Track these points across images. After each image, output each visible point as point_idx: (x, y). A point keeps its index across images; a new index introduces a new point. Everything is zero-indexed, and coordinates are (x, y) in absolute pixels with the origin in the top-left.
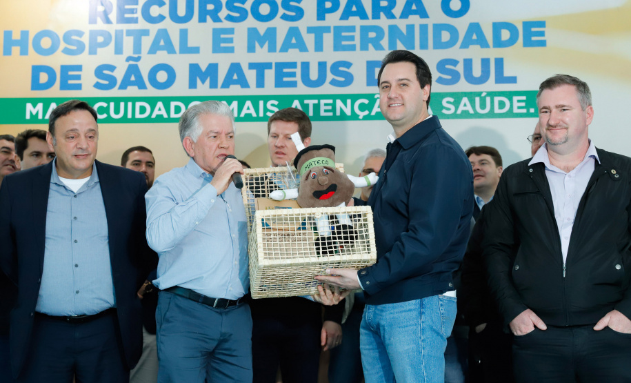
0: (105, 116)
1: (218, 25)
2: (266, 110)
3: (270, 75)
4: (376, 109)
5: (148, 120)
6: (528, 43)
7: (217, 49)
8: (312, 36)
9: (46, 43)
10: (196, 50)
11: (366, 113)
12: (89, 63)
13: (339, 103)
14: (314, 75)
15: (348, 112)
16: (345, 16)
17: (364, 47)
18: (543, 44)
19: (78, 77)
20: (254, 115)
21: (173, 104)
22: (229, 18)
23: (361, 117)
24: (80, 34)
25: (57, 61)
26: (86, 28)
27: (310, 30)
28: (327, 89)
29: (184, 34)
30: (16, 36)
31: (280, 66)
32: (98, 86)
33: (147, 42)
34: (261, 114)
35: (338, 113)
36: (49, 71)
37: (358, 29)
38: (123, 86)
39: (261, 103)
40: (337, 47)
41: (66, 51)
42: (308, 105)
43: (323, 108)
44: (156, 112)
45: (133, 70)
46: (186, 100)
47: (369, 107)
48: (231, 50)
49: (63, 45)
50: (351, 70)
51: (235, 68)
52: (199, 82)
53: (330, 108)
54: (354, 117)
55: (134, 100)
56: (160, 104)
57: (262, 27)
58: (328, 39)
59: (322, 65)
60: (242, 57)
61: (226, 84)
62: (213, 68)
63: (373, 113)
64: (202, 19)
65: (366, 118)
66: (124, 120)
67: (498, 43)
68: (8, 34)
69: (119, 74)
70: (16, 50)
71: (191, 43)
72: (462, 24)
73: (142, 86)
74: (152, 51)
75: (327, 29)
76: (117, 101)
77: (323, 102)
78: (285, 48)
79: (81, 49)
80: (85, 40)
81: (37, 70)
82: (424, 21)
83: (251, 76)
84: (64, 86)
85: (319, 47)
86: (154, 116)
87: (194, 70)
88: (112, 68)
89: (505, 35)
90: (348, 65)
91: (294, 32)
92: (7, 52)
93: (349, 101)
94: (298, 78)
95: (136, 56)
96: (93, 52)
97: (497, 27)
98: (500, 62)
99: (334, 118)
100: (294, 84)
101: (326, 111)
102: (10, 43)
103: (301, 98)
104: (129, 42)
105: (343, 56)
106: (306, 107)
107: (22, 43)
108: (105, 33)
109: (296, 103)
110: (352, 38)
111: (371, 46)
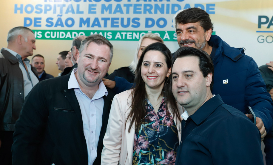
0: (49, 37)
1: (91, 3)
3: (109, 23)
5: (64, 39)
7: (90, 12)
8: (125, 8)
9: (29, 9)
10: (82, 13)
12: (44, 17)
13: (134, 34)
14: (125, 23)
15: (138, 37)
16: (138, 0)
17: (145, 13)
18: (214, 13)
19: (40, 22)
21: (73, 33)
22: (96, 0)
24: (41, 6)
25: (33, 16)
26: (43, 3)
27: (125, 5)
28: (130, 28)
29: (78, 6)
30: (19, 6)
31: (113, 19)
32: (47, 26)
33: (65, 9)
36: (30, 19)
37: (143, 6)
38: (56, 26)
40: (135, 12)
41: (36, 12)
43: (128, 36)
45: (60, 20)
46: (78, 32)
48: (95, 13)
49: (35, 10)
50: (140, 21)
51: (96, 20)
52: (83, 24)
53: (131, 36)
55: (60, 31)
56: (69, 33)
57: (107, 4)
58: (131, 9)
59: (129, 19)
60: (99, 15)
61: (93, 26)
62: (88, 19)
66: (56, 38)
68: (16, 6)
69: (54, 21)
70: (19, 11)
71: (81, 10)
72: (183, 4)
73: (62, 26)
74: (67, 12)
75: (131, 5)
76: (54, 31)
77: (128, 33)
78: (115, 13)
79: (41, 12)
80: (43, 8)
81: (26, 19)
82: (168, 3)
83: (102, 23)
84: (35, 25)
85: (128, 12)
86: (66, 37)
87: (81, 20)
88: (52, 19)
90: (138, 19)
91: (119, 6)
92: (16, 12)
94: (119, 24)
95: (61, 14)
96: (45, 13)
99: (132, 40)
100: (118, 26)
101: (129, 37)
102: (16, 9)
103: (120, 32)
104: (58, 9)
105: (137, 16)
106: (122, 35)
107: (21, 9)
108: (50, 6)
109: (118, 33)
110: (140, 9)
111: (147, 12)
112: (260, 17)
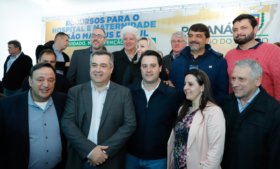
1: (88, 25)
4: (118, 43)
5: (75, 46)
6: (152, 26)
7: (88, 30)
8: (106, 26)
9: (59, 30)
10: (84, 31)
11: (116, 44)
13: (111, 41)
15: (112, 43)
16: (112, 22)
17: (116, 29)
18: (155, 26)
21: (80, 42)
22: (91, 23)
24: (64, 28)
26: (65, 27)
28: (108, 38)
29: (82, 27)
30: (55, 29)
33: (76, 29)
35: (110, 44)
37: (115, 24)
38: (71, 39)
40: (111, 29)
43: (107, 42)
44: (77, 44)
45: (73, 35)
46: (82, 41)
48: (90, 30)
52: (84, 37)
53: (109, 42)
54: (113, 45)
55: (73, 42)
56: (77, 42)
57: (96, 25)
59: (108, 33)
62: (87, 34)
64: (85, 24)
65: (116, 45)
66: (71, 46)
67: (145, 27)
68: (53, 29)
69: (71, 36)
71: (83, 29)
72: (137, 22)
73: (74, 39)
74: (76, 31)
75: (109, 25)
79: (64, 31)
82: (129, 22)
85: (107, 29)
87: (84, 35)
89: (147, 24)
90: (113, 33)
91: (102, 26)
92: (53, 33)
93: (112, 41)
95: (74, 32)
97: (145, 23)
98: (145, 31)
99: (109, 45)
102: (53, 31)
104: (72, 29)
105: (112, 31)
107: (55, 31)
108: (68, 28)
110: (114, 26)
111: (118, 28)
112: (183, 28)
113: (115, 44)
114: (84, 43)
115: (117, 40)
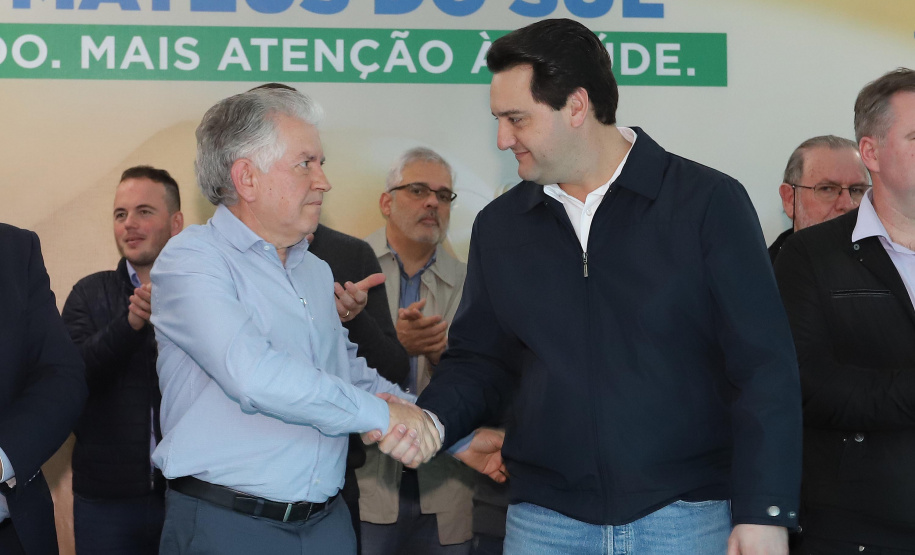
2: (173, 56)
4: (393, 62)
11: (375, 67)
13: (320, 46)
15: (338, 64)
20: (149, 65)
23: (364, 76)
28: (295, 16)
34: (164, 65)
35: (319, 67)
39: (164, 41)
42: (257, 48)
43: (288, 55)
47: (381, 56)
53: (302, 55)
54: (351, 75)
63: (388, 69)
65: (373, 78)
77: (288, 43)
93: (340, 44)
99: (311, 76)
100: (229, 5)
101: (294, 61)
103: (245, 34)
106: (253, 54)
109: (234, 43)
113: (366, 70)
114: (30, 51)
115: (385, 38)
